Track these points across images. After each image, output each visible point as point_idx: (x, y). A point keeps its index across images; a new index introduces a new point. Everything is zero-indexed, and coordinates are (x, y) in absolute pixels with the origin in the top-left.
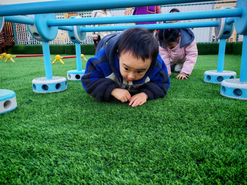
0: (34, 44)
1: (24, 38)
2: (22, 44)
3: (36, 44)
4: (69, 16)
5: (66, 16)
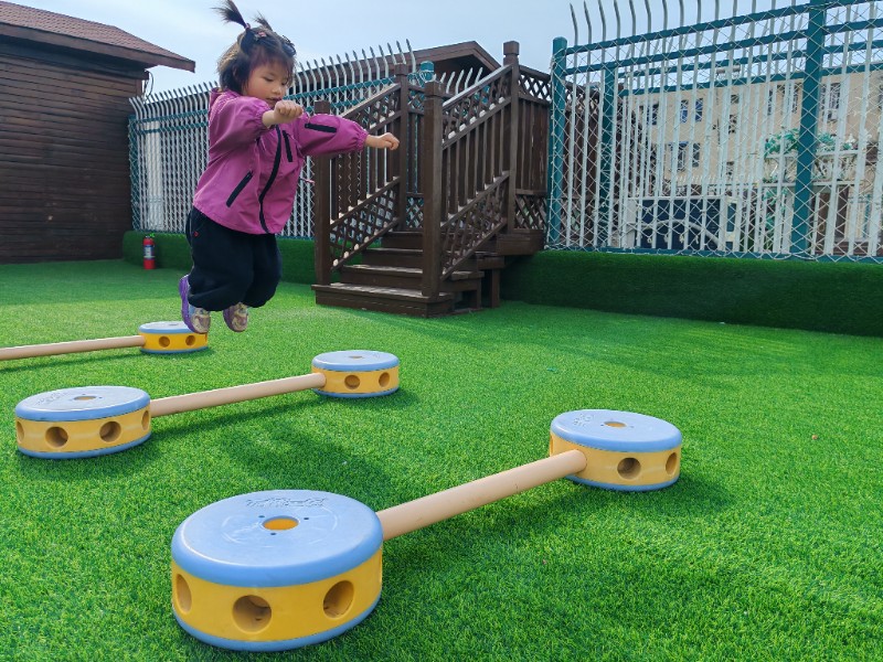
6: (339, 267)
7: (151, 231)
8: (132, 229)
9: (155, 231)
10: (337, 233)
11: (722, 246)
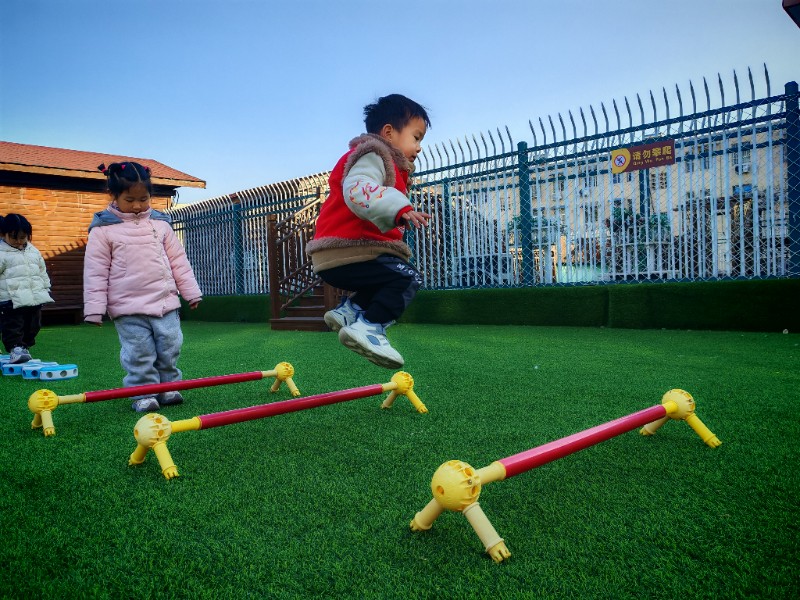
0: (472, 283)
1: (439, 263)
2: (429, 287)
4: (632, 157)
5: (617, 162)
6: (285, 309)
10: (283, 288)
11: (501, 282)
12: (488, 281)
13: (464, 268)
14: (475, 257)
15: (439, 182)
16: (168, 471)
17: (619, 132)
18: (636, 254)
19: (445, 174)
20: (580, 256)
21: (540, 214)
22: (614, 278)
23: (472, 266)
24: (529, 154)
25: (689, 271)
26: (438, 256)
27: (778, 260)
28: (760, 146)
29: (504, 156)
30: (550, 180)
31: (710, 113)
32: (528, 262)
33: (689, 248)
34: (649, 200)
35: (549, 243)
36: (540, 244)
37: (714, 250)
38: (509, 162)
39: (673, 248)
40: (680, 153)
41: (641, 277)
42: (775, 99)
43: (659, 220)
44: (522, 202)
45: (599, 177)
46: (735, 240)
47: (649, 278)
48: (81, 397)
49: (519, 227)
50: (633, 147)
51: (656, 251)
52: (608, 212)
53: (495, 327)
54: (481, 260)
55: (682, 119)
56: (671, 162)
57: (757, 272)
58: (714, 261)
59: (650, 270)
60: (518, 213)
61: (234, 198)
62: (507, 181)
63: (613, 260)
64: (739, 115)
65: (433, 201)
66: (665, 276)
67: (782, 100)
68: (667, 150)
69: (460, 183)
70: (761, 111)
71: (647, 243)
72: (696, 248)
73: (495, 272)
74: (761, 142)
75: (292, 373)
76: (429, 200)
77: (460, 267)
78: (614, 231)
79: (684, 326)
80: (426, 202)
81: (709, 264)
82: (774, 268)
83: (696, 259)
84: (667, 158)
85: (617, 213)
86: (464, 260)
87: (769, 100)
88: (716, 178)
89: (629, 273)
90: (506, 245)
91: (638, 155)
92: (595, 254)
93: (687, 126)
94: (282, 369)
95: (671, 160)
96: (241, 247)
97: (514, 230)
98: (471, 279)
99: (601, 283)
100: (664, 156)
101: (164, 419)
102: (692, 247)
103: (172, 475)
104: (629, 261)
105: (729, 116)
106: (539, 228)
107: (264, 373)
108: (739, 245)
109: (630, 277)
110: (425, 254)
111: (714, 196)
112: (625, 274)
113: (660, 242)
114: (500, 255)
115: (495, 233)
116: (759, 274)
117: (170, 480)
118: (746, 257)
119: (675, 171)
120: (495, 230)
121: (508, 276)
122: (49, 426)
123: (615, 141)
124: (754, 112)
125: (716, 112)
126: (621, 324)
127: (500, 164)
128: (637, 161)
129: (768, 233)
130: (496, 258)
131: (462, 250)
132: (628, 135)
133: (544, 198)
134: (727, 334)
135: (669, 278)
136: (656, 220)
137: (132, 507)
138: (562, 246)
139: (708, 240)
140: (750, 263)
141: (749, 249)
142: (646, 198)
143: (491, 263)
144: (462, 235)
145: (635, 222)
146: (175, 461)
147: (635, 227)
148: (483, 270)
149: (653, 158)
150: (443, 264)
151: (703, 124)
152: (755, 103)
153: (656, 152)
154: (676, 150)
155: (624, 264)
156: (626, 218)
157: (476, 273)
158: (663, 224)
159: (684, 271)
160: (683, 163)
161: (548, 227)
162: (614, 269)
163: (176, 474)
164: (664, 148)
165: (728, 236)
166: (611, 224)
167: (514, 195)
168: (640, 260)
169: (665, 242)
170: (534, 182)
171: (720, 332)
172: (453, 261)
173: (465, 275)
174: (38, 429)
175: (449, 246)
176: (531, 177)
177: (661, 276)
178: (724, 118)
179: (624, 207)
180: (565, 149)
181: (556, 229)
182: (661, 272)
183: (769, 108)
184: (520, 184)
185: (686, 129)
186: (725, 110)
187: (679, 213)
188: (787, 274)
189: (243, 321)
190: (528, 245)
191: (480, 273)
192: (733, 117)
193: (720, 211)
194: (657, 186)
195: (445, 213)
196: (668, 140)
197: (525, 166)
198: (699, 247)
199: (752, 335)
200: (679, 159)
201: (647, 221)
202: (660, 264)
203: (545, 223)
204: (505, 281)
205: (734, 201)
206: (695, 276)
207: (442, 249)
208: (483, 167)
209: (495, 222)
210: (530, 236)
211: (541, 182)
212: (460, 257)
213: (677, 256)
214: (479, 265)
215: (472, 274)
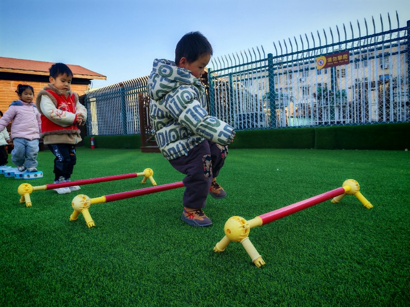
0: (245, 127)
1: (227, 117)
3: (249, 127)
4: (327, 61)
5: (319, 63)
6: (149, 142)
7: (93, 135)
8: (87, 135)
9: (95, 135)
10: (147, 131)
11: (259, 127)
12: (253, 126)
13: (240, 120)
14: (246, 113)
15: (227, 75)
16: (90, 223)
17: (321, 48)
18: (329, 111)
19: (230, 71)
20: (300, 112)
21: (279, 91)
22: (318, 124)
23: (244, 119)
24: (274, 60)
25: (357, 119)
26: (227, 113)
27: (403, 113)
28: (394, 54)
29: (261, 61)
30: (284, 73)
31: (367, 37)
32: (273, 115)
33: (357, 108)
34: (336, 83)
35: (284, 106)
36: (279, 106)
37: (369, 108)
38: (263, 64)
39: (348, 108)
40: (352, 58)
41: (331, 123)
42: (402, 29)
43: (341, 94)
44: (270, 85)
45: (310, 71)
46: (381, 103)
47: (336, 123)
48: (44, 187)
49: (269, 98)
50: (327, 55)
51: (339, 109)
52: (314, 90)
53: (257, 150)
54: (249, 115)
55: (353, 40)
56: (347, 63)
57: (392, 119)
58: (369, 114)
59: (336, 119)
60: (268, 91)
61: (121, 85)
62: (262, 74)
63: (317, 114)
64: (383, 38)
65: (224, 85)
66: (344, 122)
67: (405, 29)
68: (345, 56)
69: (238, 75)
70: (395, 35)
71: (335, 105)
72: (360, 108)
73: (257, 121)
74: (394, 51)
75: (153, 174)
76: (222, 84)
77: (238, 119)
78: (318, 99)
79: (354, 148)
80: (220, 85)
81: (367, 116)
82: (401, 117)
83: (360, 113)
84: (346, 61)
85: (320, 90)
86: (240, 115)
87: (399, 30)
88: (370, 71)
89: (326, 121)
90: (262, 107)
91: (330, 60)
92: (308, 112)
93: (356, 44)
94: (148, 172)
95: (347, 62)
96: (125, 110)
97: (266, 99)
98: (244, 125)
99: (311, 126)
100: (344, 60)
101: (87, 197)
102: (358, 107)
103: (91, 226)
104: (326, 114)
105: (378, 38)
106: (279, 98)
107: (138, 174)
108: (382, 106)
109: (326, 123)
110: (220, 112)
111: (370, 80)
112: (323, 121)
113: (341, 105)
114: (259, 112)
115: (256, 101)
116: (393, 121)
117: (91, 228)
118: (386, 111)
119: (349, 68)
120: (256, 99)
121: (263, 123)
122: (28, 201)
123: (318, 52)
124: (391, 36)
125: (371, 36)
126: (321, 147)
127: (258, 65)
128: (330, 62)
129: (397, 100)
130: (257, 114)
131: (239, 110)
132: (325, 49)
133: (281, 83)
134: (376, 151)
135: (346, 123)
136: (339, 93)
137: (72, 242)
138: (291, 108)
139: (367, 103)
140: (388, 115)
141: (388, 108)
142: (334, 82)
143: (254, 117)
144: (239, 103)
145: (328, 94)
146: (93, 219)
147: (329, 97)
148: (250, 121)
149: (338, 61)
150: (229, 117)
151: (364, 43)
152: (391, 32)
153: (340, 58)
154: (350, 57)
155: (323, 116)
156: (324, 92)
157: (246, 122)
158: (343, 95)
159: (354, 120)
160: (354, 63)
161: (284, 98)
162: (318, 119)
163: (94, 225)
164: (344, 56)
165: (377, 101)
166: (317, 95)
167: (266, 81)
168: (331, 114)
169: (344, 105)
170: (276, 75)
171: (372, 151)
172: (235, 116)
173: (241, 123)
174: (23, 203)
175: (232, 108)
176: (275, 72)
177: (342, 123)
178: (375, 39)
179: (323, 87)
180: (293, 57)
181: (288, 98)
182: (342, 120)
183: (399, 34)
184: (269, 75)
185: (355, 46)
186: (375, 35)
187: (351, 90)
188: (407, 120)
189: (127, 148)
190: (273, 107)
191: (249, 122)
192: (380, 39)
193: (373, 88)
194: (340, 76)
195: (230, 91)
196: (346, 52)
197: (271, 66)
198: (362, 108)
199: (389, 152)
200: (352, 62)
201: (335, 94)
202: (342, 116)
203: (282, 96)
204: (261, 126)
205: (380, 83)
206: (360, 122)
207: (229, 110)
208: (250, 67)
209: (256, 95)
210: (274, 102)
211: (280, 74)
212: (238, 114)
213: (350, 111)
214: (248, 118)
215: (245, 122)
